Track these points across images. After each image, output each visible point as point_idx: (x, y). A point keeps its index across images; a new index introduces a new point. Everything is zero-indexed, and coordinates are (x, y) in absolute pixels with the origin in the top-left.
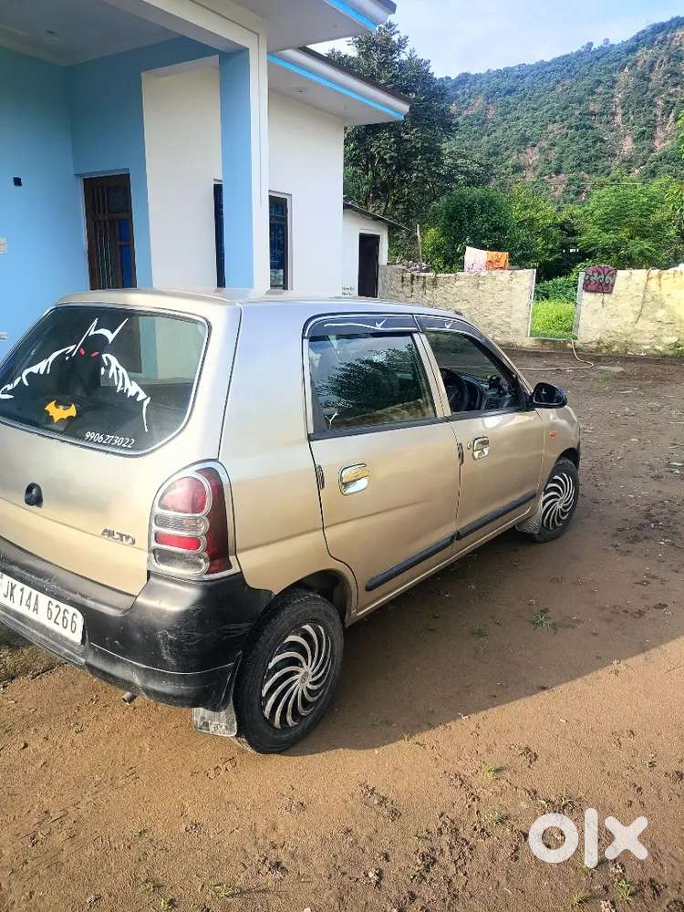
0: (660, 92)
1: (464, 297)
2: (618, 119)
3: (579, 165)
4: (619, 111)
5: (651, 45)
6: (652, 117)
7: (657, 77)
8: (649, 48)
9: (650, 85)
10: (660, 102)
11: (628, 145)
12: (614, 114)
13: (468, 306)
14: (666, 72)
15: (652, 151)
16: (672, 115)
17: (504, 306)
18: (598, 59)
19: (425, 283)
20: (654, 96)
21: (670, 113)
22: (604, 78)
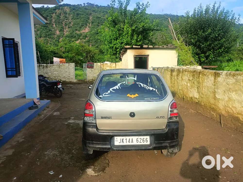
0: (63, 21)
1: (56, 70)
2: (54, 26)
3: (46, 36)
4: (54, 24)
5: (59, 9)
6: (62, 26)
7: (62, 17)
8: (59, 10)
9: (61, 19)
10: (64, 23)
11: (58, 33)
12: (53, 24)
13: (57, 73)
14: (64, 16)
15: (64, 34)
16: (67, 26)
17: (68, 72)
18: (46, 10)
19: (43, 67)
20: (62, 21)
21: (66, 26)
22: (49, 15)
